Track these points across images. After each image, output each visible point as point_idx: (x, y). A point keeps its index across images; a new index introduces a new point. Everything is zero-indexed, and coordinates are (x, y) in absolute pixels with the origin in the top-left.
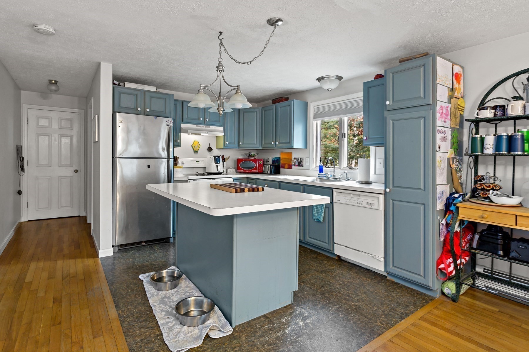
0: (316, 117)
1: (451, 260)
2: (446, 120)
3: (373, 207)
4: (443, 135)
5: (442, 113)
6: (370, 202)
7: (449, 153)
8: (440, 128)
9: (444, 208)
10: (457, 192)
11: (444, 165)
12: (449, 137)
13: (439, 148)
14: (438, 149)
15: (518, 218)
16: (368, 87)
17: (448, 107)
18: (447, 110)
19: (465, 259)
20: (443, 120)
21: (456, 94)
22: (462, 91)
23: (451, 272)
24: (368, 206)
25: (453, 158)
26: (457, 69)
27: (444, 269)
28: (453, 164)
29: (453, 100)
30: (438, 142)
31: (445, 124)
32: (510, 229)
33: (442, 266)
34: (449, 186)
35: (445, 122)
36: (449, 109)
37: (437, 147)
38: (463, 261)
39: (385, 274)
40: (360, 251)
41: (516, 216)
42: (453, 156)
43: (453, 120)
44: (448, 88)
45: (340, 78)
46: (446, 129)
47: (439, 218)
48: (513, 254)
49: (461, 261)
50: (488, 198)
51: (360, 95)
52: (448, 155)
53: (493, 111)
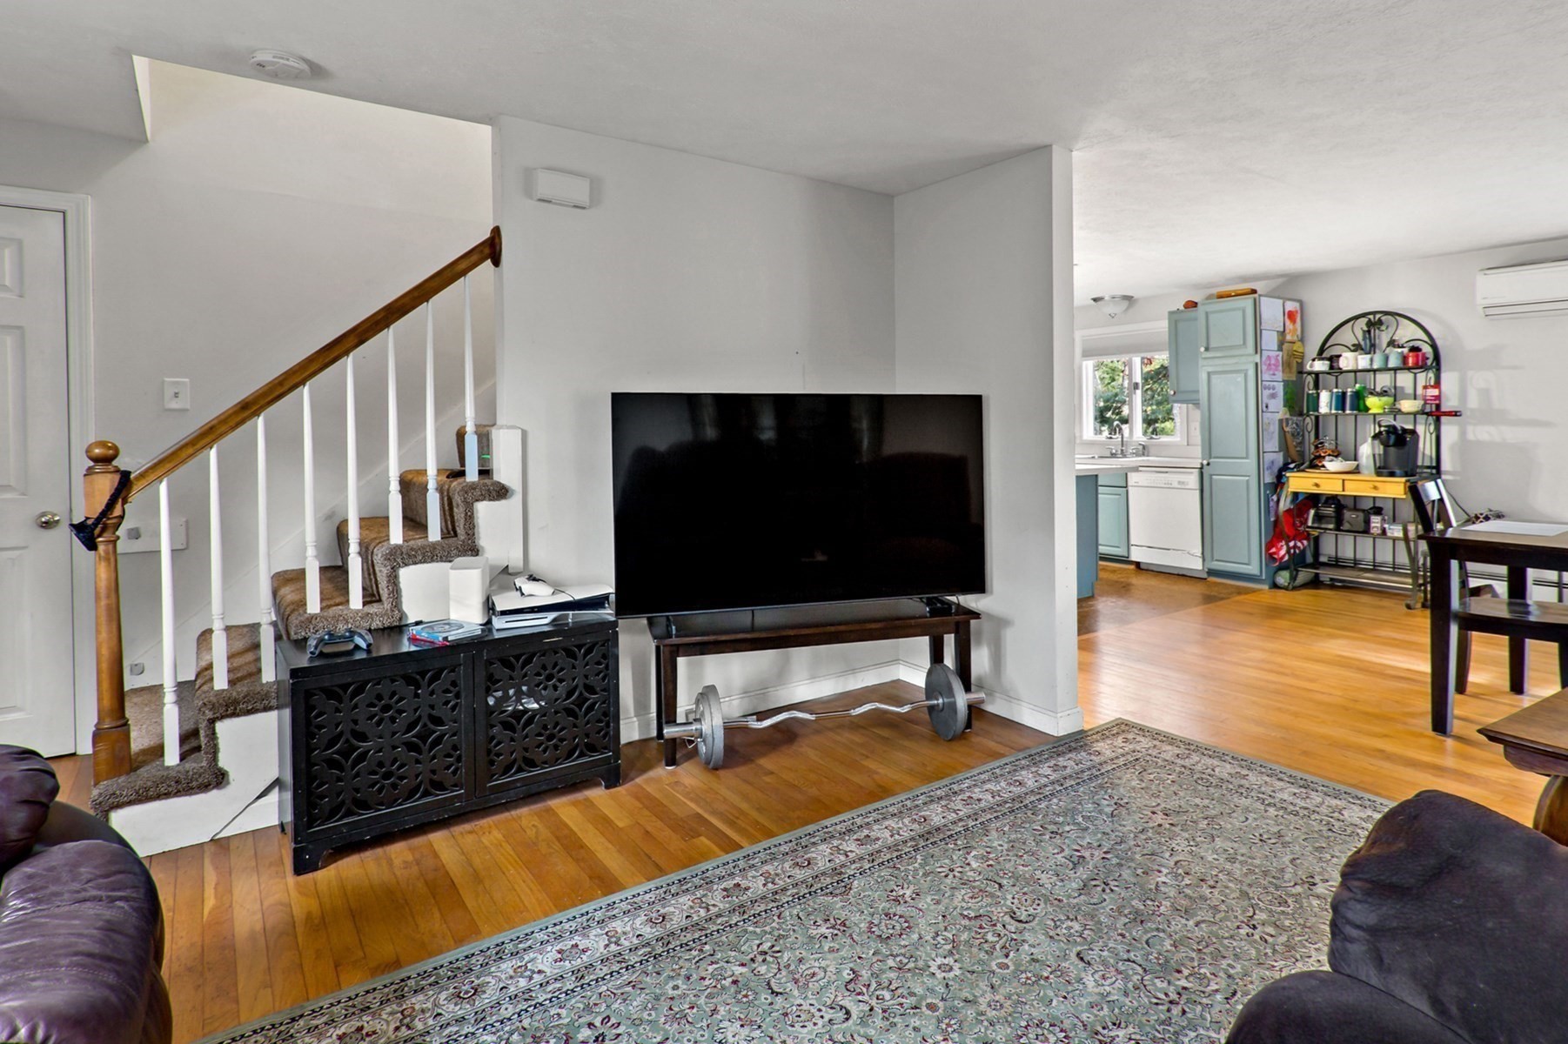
0: (1087, 354)
1: (1283, 543)
2: (1276, 373)
3: (1187, 487)
4: (1271, 391)
5: (1270, 365)
6: (1182, 480)
7: (1281, 413)
8: (1267, 383)
9: (1275, 481)
10: (1293, 462)
11: (1275, 428)
12: (1281, 393)
13: (1267, 407)
14: (1265, 409)
15: (1346, 482)
16: (1174, 316)
17: (1278, 356)
18: (1277, 360)
19: (1303, 544)
20: (1271, 372)
21: (1289, 337)
22: (1299, 332)
23: (1284, 556)
24: (1179, 486)
25: (1287, 419)
26: (1290, 306)
27: (1274, 553)
28: (1287, 425)
29: (1286, 346)
30: (1266, 400)
31: (1273, 377)
32: (1353, 498)
33: (1274, 550)
34: (1282, 454)
35: (1274, 374)
36: (1280, 358)
37: (1264, 405)
38: (1299, 544)
39: (1205, 576)
40: (1169, 549)
41: (1343, 480)
42: (1288, 416)
43: (1287, 370)
44: (1278, 332)
45: (1128, 298)
46: (1275, 383)
47: (1268, 492)
48: (1346, 526)
49: (1295, 544)
50: (1323, 466)
51: (1163, 325)
52: (1279, 416)
53: (1328, 362)
